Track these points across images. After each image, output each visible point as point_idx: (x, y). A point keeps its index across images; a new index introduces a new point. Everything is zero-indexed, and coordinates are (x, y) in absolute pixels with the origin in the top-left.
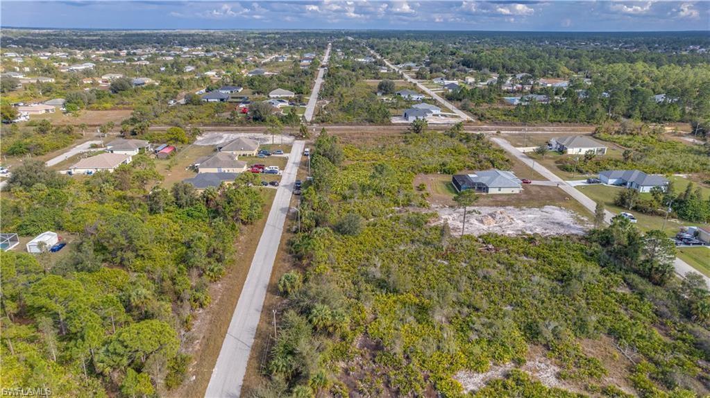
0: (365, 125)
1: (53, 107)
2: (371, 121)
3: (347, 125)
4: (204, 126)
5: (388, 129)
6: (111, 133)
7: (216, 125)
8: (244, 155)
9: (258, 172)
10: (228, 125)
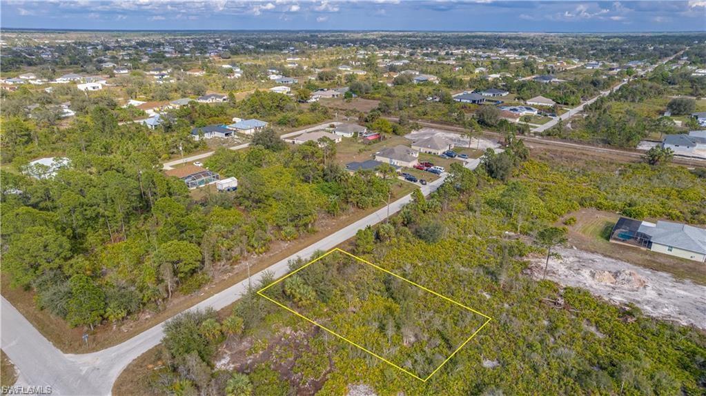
0: (597, 146)
1: (339, 93)
2: (607, 143)
3: (575, 142)
4: (431, 122)
5: (623, 155)
6: (353, 118)
7: (442, 123)
8: (430, 153)
9: (422, 169)
10: (452, 125)
